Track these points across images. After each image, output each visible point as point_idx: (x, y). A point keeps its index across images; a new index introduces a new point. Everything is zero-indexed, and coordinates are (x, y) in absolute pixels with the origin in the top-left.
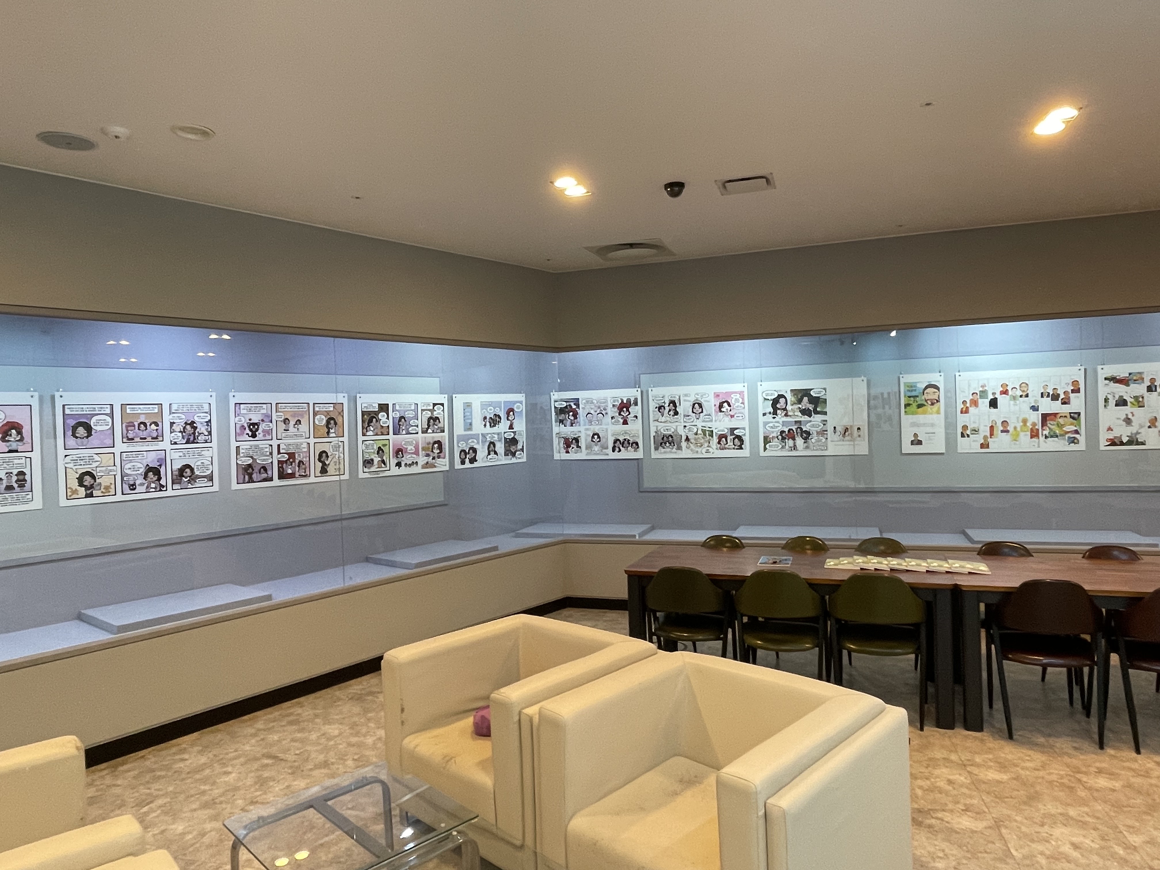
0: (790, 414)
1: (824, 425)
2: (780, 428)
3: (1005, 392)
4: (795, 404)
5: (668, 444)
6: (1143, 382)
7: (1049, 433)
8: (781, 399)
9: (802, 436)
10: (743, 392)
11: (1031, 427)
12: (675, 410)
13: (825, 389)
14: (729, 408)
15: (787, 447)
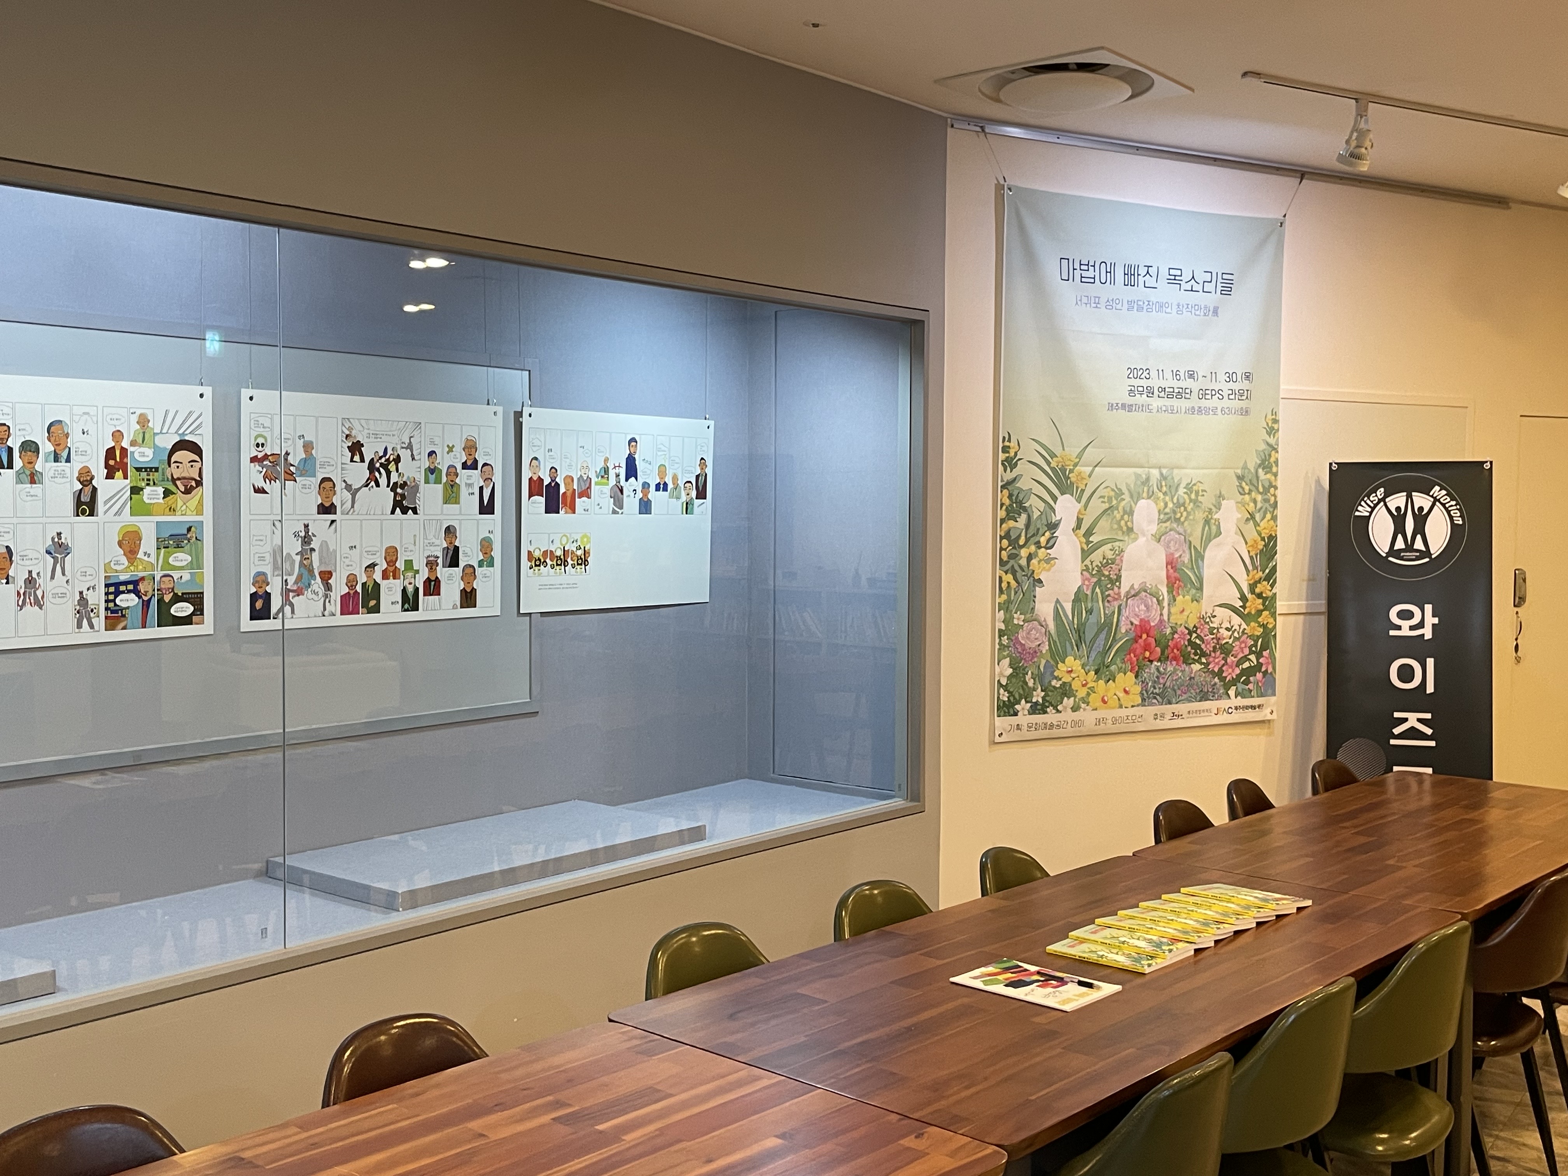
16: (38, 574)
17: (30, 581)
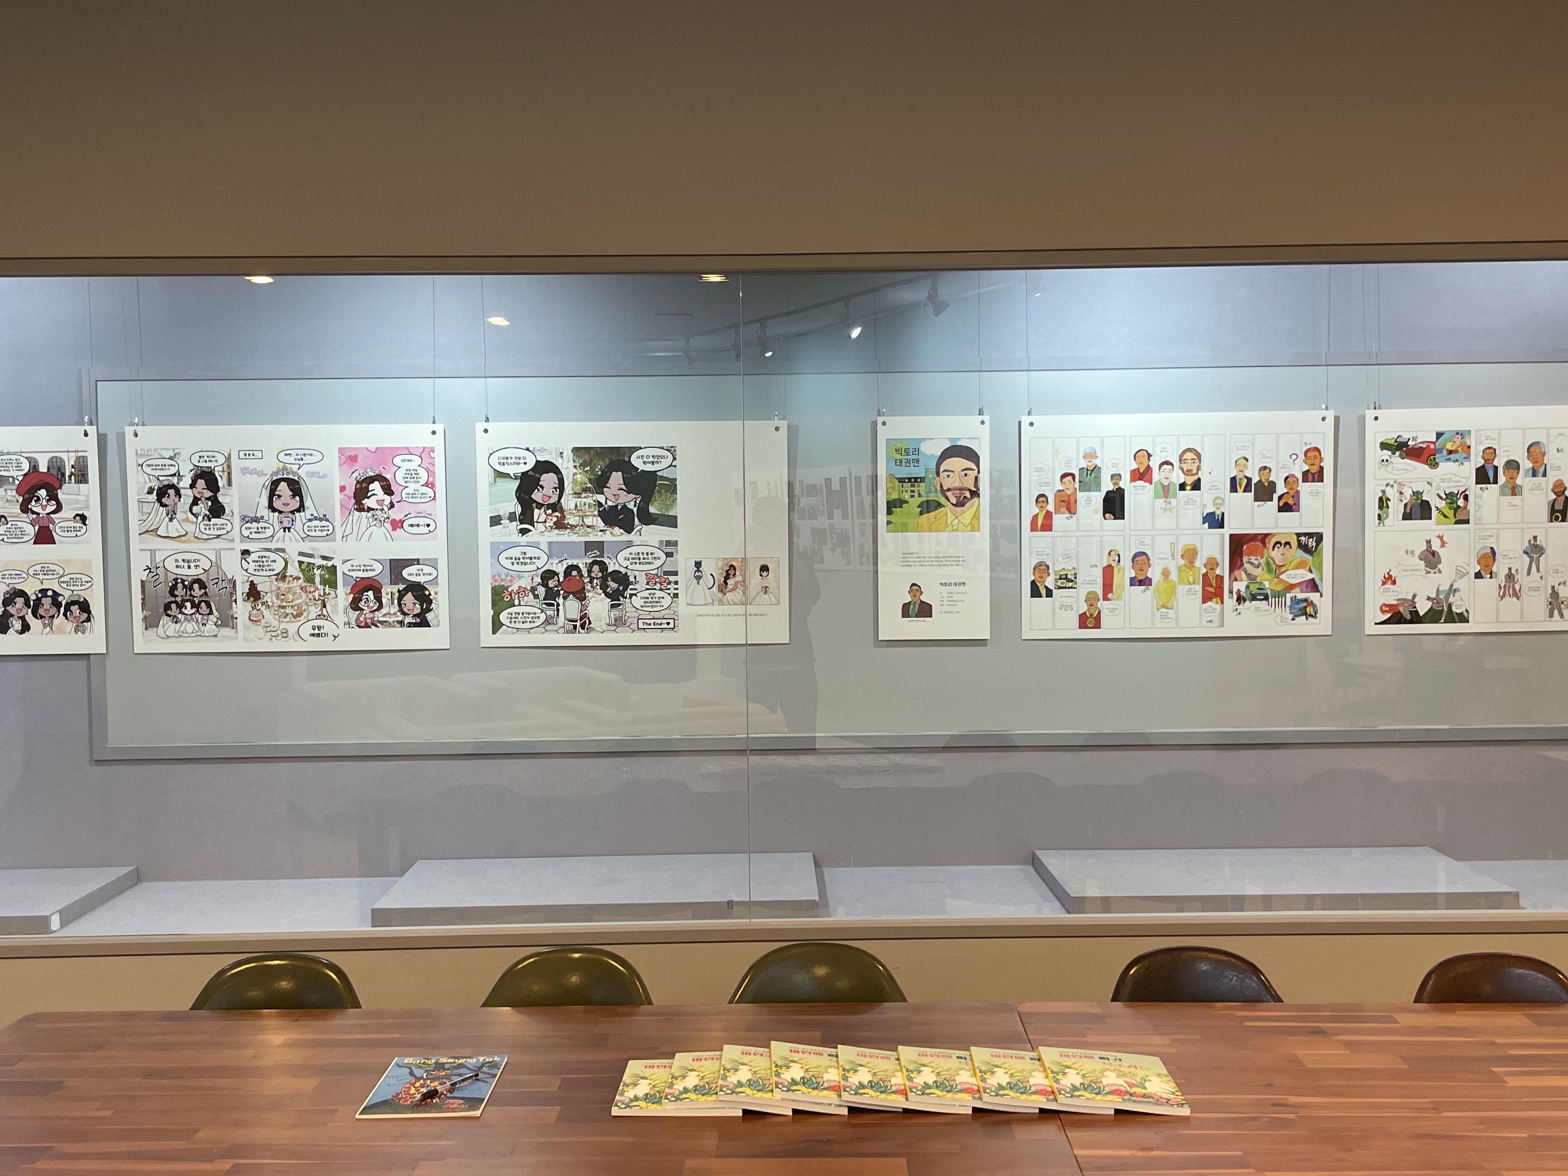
0: (572, 520)
1: (669, 555)
2: (543, 563)
3: (1142, 475)
4: (585, 490)
5: (189, 609)
6: (1468, 458)
7: (1247, 587)
8: (544, 477)
9: (604, 587)
10: (433, 450)
11: (1204, 571)
12: (214, 499)
13: (671, 450)
14: (387, 499)
15: (561, 620)
16: (1517, 570)
17: (1510, 577)
